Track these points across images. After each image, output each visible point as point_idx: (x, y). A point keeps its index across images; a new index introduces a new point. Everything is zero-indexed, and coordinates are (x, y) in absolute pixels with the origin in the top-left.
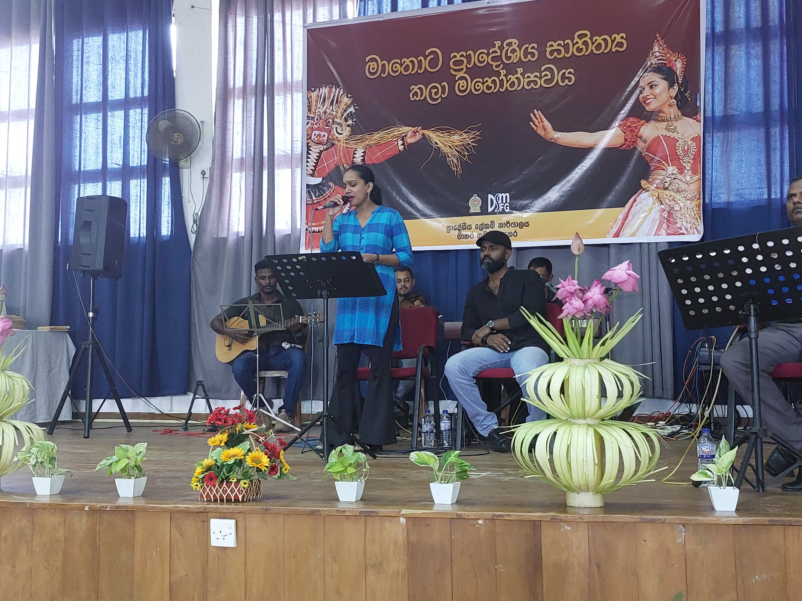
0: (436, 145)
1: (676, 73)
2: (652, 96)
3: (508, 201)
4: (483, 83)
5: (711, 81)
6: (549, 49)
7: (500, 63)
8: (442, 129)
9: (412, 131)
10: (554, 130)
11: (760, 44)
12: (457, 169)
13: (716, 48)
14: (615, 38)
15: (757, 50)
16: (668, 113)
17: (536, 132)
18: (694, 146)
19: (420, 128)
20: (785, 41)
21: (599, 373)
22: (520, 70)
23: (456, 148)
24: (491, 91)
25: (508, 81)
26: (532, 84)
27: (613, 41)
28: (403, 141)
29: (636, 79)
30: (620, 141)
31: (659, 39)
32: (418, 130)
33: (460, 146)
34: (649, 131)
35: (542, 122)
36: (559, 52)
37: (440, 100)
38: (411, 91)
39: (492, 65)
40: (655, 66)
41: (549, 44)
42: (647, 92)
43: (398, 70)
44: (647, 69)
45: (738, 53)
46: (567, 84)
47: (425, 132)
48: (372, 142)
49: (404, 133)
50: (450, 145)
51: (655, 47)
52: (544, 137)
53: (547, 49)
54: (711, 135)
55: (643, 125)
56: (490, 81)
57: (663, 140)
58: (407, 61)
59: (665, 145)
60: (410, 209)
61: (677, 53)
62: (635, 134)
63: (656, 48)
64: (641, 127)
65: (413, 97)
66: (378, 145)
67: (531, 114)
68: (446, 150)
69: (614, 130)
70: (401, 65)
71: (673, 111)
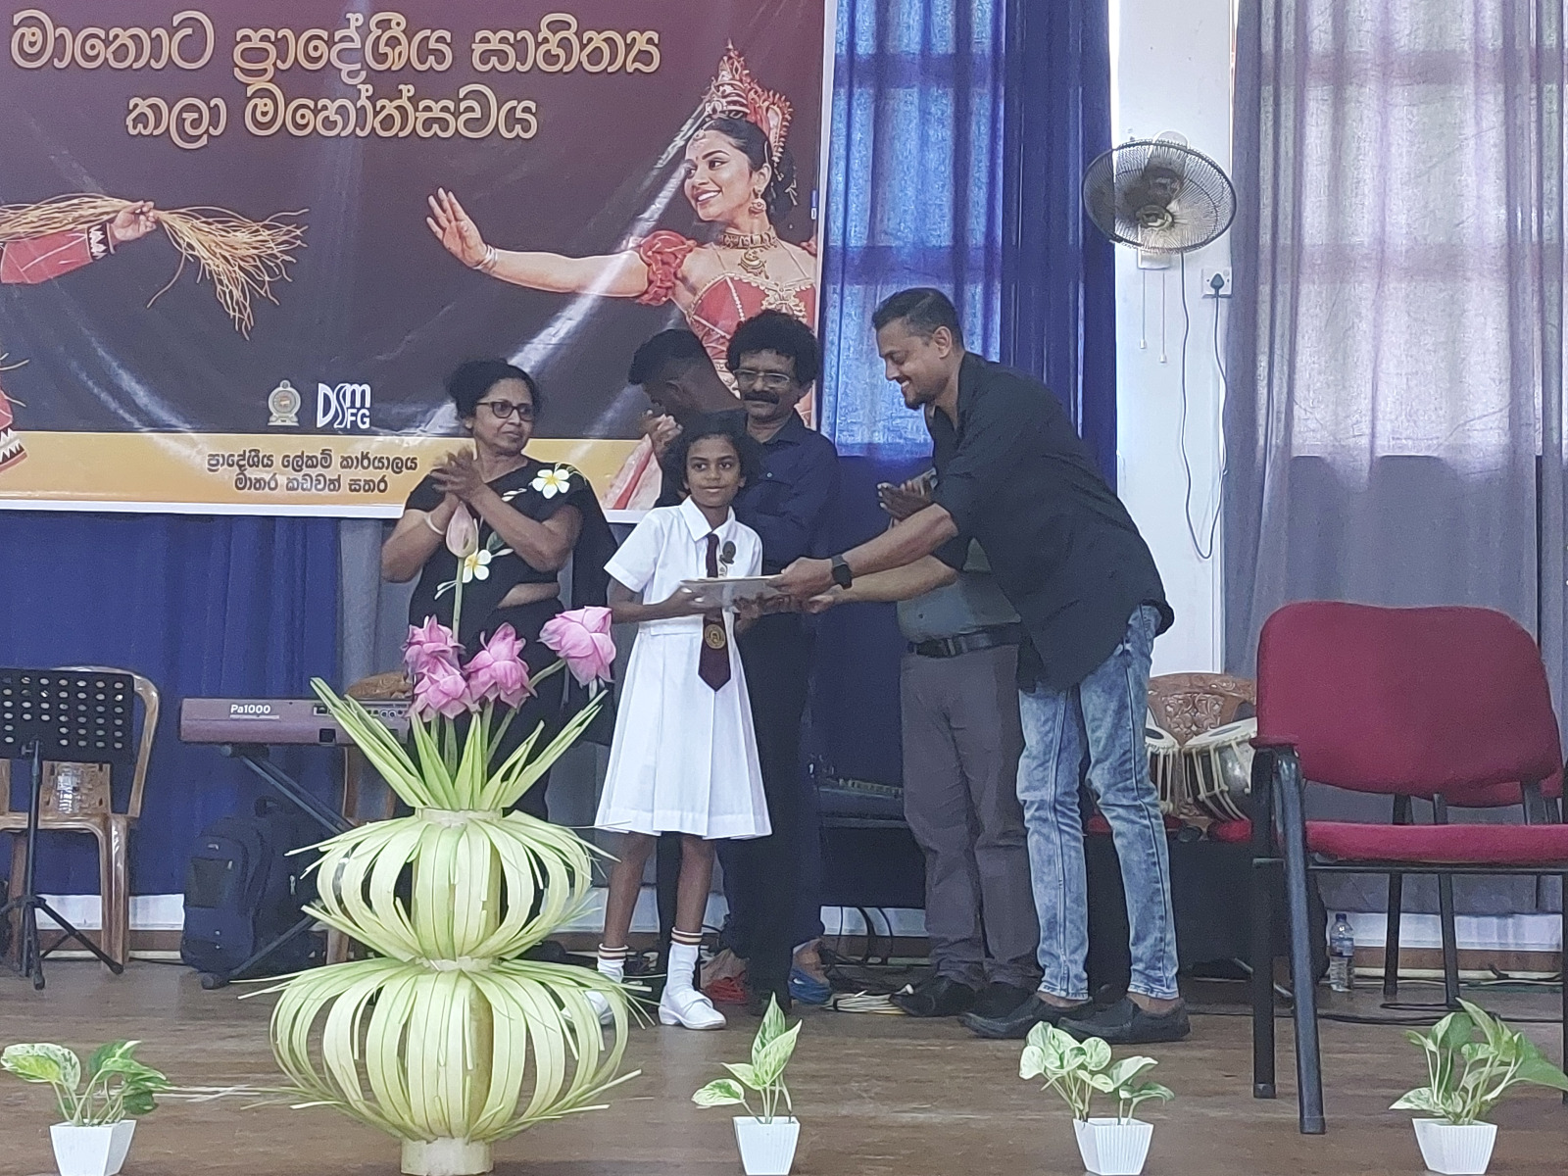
0: (191, 252)
1: (768, 139)
2: (712, 187)
3: (368, 404)
4: (316, 112)
5: (842, 164)
6: (479, 48)
7: (358, 66)
8: (204, 213)
9: (128, 210)
10: (486, 244)
11: (950, 91)
12: (242, 316)
13: (857, 91)
14: (634, 39)
15: (943, 105)
16: (748, 228)
17: (441, 242)
18: (801, 311)
19: (151, 204)
20: (1002, 91)
21: (492, 845)
22: (408, 90)
23: (242, 263)
24: (333, 133)
25: (376, 114)
26: (436, 127)
27: (629, 47)
28: (105, 233)
29: (679, 142)
30: (637, 285)
31: (732, 54)
32: (145, 209)
33: (251, 260)
34: (703, 266)
35: (456, 220)
36: (503, 57)
37: (204, 141)
38: (131, 111)
39: (340, 70)
40: (723, 116)
41: (479, 36)
42: (701, 174)
43: (98, 55)
44: (704, 122)
45: (903, 108)
46: (518, 135)
47: (164, 215)
48: (19, 229)
49: (107, 213)
50: (227, 254)
51: (724, 73)
52: (460, 256)
53: (474, 46)
54: (838, 291)
55: (691, 251)
56: (333, 106)
57: (733, 291)
58: (124, 37)
59: (738, 302)
60: (113, 405)
61: (771, 93)
62: (672, 270)
63: (725, 76)
64: (685, 256)
65: (135, 127)
66: (35, 237)
67: (432, 199)
68: (215, 265)
69: (624, 256)
70: (107, 43)
71: (757, 226)
